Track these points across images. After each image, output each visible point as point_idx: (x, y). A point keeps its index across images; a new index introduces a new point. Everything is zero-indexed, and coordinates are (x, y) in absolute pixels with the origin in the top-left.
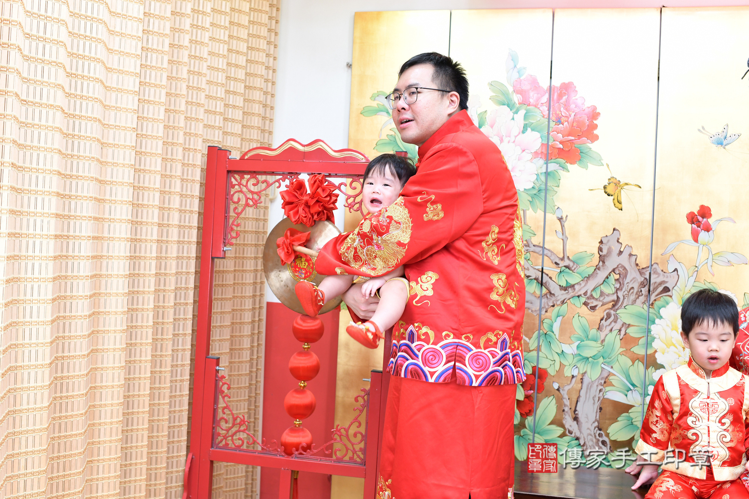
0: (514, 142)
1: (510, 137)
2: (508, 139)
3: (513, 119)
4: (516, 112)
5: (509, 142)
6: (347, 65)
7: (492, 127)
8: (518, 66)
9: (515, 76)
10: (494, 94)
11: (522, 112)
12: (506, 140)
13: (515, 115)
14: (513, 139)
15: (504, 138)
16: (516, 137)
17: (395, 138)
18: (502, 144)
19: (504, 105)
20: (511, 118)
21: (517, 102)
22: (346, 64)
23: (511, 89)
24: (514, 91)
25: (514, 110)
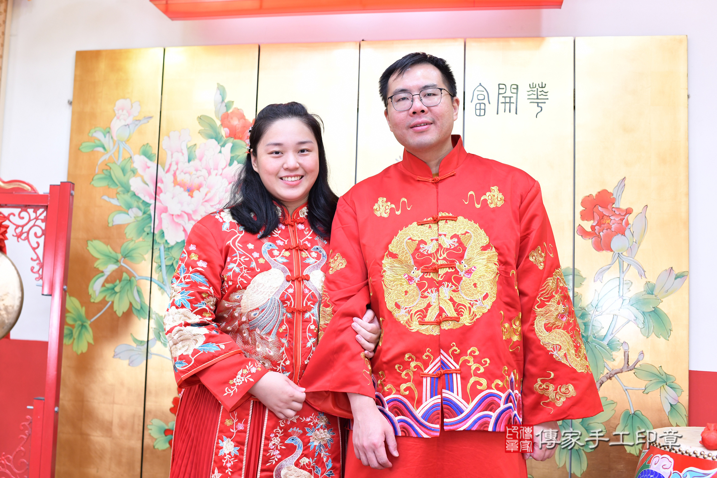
0: (221, 174)
1: (217, 169)
2: (216, 171)
3: (220, 152)
4: (223, 146)
5: (216, 175)
6: (69, 102)
7: (201, 160)
8: (226, 101)
9: (224, 110)
10: (203, 128)
11: (229, 146)
12: (214, 172)
13: (223, 148)
14: (220, 171)
15: (212, 171)
16: (223, 169)
17: (110, 172)
18: (210, 176)
19: (212, 138)
20: (219, 151)
21: (224, 136)
22: (67, 101)
23: (218, 123)
24: (222, 125)
25: (222, 143)
